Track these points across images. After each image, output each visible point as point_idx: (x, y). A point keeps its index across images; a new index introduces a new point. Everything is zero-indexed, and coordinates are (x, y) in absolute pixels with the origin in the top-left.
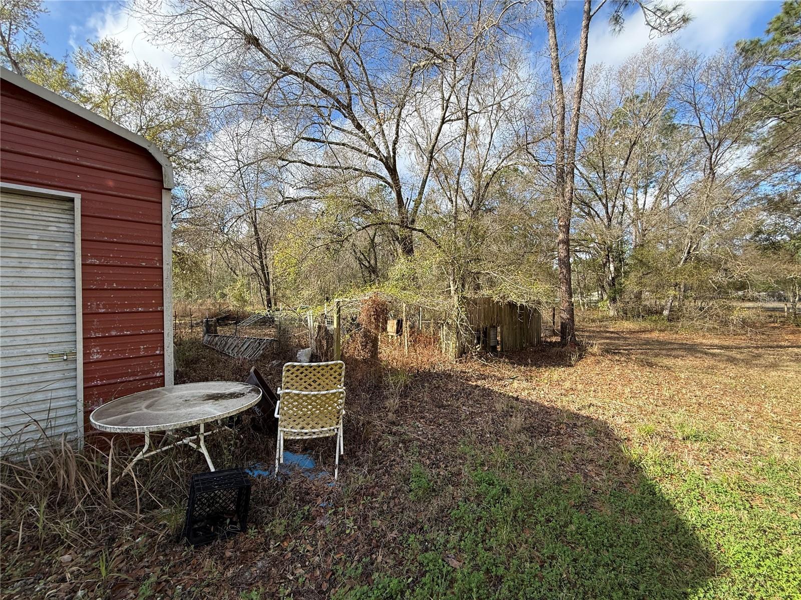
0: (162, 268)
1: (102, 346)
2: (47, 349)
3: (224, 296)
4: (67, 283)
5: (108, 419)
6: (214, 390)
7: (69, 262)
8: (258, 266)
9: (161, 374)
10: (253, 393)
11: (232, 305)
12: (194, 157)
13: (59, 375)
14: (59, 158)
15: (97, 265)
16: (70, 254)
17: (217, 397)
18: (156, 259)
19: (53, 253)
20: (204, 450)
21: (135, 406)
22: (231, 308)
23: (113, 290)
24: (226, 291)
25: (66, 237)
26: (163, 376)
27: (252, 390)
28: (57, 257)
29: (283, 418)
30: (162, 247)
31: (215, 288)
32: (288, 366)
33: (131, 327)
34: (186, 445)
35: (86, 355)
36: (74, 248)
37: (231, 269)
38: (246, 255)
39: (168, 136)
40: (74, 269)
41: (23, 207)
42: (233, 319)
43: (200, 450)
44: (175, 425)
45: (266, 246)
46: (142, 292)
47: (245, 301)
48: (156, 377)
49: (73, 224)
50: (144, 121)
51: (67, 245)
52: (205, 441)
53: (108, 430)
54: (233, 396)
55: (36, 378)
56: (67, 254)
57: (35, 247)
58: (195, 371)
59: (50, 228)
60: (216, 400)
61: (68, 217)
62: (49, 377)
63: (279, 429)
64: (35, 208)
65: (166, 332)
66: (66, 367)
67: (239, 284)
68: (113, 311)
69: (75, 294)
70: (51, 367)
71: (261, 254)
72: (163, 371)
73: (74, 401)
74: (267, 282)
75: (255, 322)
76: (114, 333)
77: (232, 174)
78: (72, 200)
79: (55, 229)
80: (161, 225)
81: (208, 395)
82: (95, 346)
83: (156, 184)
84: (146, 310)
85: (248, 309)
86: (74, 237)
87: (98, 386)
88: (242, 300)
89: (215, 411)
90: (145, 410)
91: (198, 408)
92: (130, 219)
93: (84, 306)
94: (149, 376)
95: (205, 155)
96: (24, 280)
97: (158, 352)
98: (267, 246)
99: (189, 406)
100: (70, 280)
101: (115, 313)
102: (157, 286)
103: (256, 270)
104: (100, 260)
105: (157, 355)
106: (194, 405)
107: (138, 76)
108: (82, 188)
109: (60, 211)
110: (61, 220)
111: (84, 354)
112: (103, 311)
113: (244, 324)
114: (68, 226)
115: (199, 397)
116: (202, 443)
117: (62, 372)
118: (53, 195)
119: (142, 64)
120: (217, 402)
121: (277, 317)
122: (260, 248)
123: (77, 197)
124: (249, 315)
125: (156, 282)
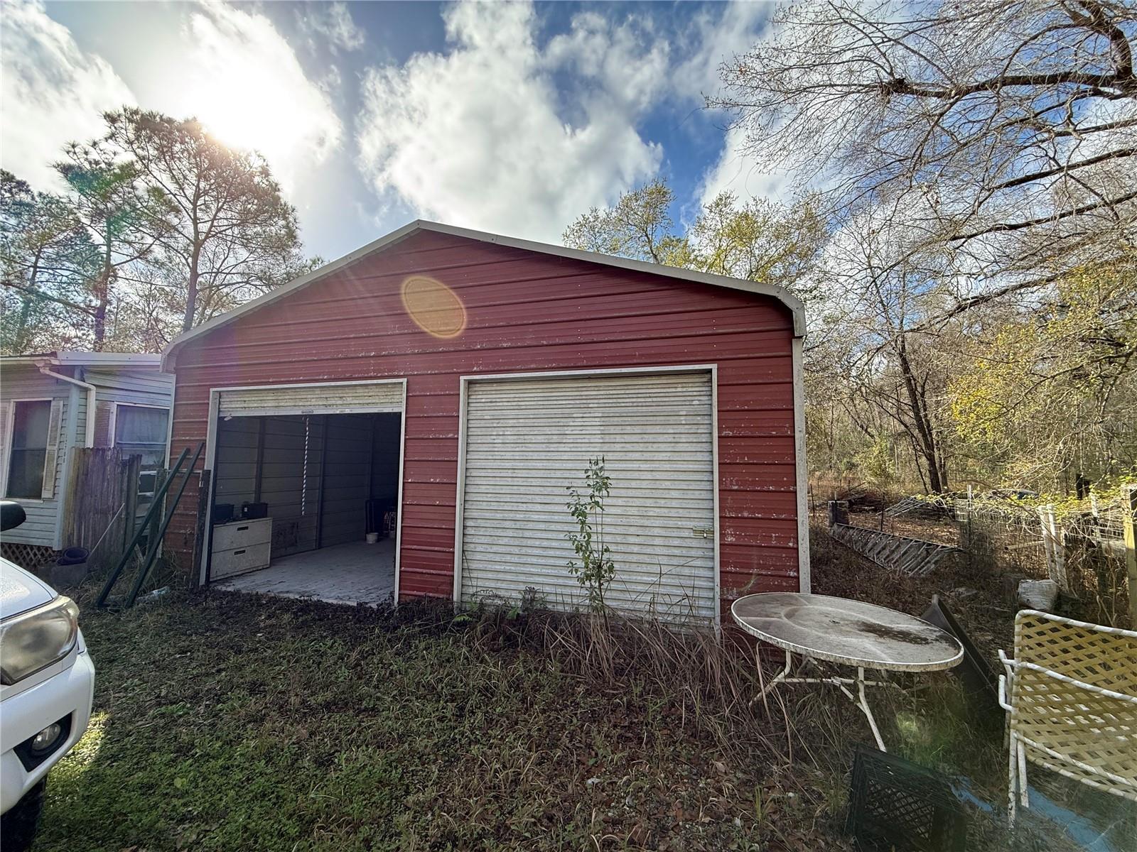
0: (794, 437)
1: (736, 528)
2: (691, 524)
3: (851, 466)
4: (706, 457)
5: (749, 618)
6: (872, 617)
7: (708, 435)
8: (909, 419)
9: (796, 574)
10: (945, 645)
11: (867, 481)
12: (810, 284)
13: (700, 553)
14: (701, 333)
15: (731, 437)
16: (709, 426)
17: (880, 631)
18: (787, 425)
19: (696, 427)
20: (865, 707)
21: (773, 610)
22: (866, 486)
23: (746, 464)
24: (856, 460)
25: (705, 410)
26: (798, 578)
27: (941, 637)
28: (699, 431)
29: (1023, 716)
30: (793, 410)
31: (838, 456)
32: (1028, 616)
33: (762, 508)
34: (836, 688)
35: (722, 535)
36: (712, 420)
37: (862, 427)
38: (888, 405)
39: (778, 270)
40: (711, 443)
41: (676, 385)
42: (871, 503)
43: (858, 704)
44: (828, 656)
45: (923, 387)
46: (772, 467)
47: (888, 476)
48: (789, 577)
49: (711, 395)
50: (754, 263)
51: (706, 417)
52: (866, 696)
53: (751, 632)
54: (905, 636)
55: (685, 552)
56: (705, 426)
57: (683, 422)
58: (826, 576)
59: (694, 403)
60: (881, 636)
61: (707, 389)
62: (693, 553)
63: (1013, 734)
64: (684, 385)
65: (800, 519)
66: (705, 546)
67: (876, 450)
68: (745, 489)
69: (712, 468)
70: (694, 543)
71: (915, 401)
72: (798, 571)
73: (712, 584)
74: (930, 446)
75: (910, 512)
76: (746, 514)
77: (864, 290)
78: (710, 371)
79: (697, 402)
80: (792, 383)
81: (864, 624)
82: (730, 527)
83: (785, 334)
84: (778, 489)
85: (894, 488)
86: (711, 409)
87: (731, 573)
88: (882, 472)
89: (884, 656)
90: (785, 620)
91: (854, 640)
92: (760, 381)
93: (720, 480)
94: (782, 573)
95: (826, 276)
96: (677, 454)
97: (791, 544)
98: (927, 387)
99: (841, 632)
100: (708, 454)
101: (747, 491)
102: (789, 460)
103: (906, 426)
104: (733, 432)
105: (790, 548)
106: (847, 634)
107: (746, 216)
108: (718, 357)
109: (701, 385)
110: (702, 393)
111: (721, 534)
112: (736, 487)
113: (891, 512)
114: (706, 398)
115: (852, 622)
116: (862, 695)
117: (703, 550)
118: (696, 370)
119: (751, 202)
120: (881, 640)
121: (962, 510)
122: (912, 392)
123: (714, 367)
124: (898, 499)
125: (787, 455)
